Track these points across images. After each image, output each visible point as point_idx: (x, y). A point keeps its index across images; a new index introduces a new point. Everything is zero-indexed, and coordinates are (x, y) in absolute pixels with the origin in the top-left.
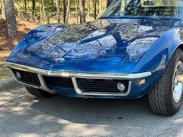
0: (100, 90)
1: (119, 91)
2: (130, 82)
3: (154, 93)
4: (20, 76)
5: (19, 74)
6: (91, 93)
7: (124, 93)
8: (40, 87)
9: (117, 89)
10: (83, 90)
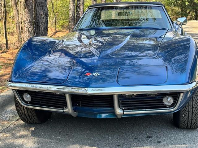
0: (144, 106)
3: (189, 105)
5: (29, 97)
6: (133, 111)
7: (171, 108)
8: (65, 110)
9: (163, 104)
10: (123, 108)
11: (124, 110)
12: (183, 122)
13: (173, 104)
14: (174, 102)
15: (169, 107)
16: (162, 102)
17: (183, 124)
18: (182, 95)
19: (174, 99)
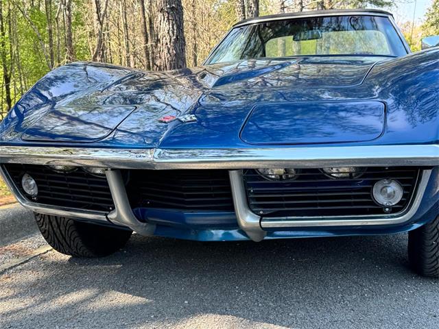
0: (319, 208)
1: (379, 210)
4: (36, 189)
6: (287, 220)
7: (395, 215)
8: (112, 216)
9: (374, 203)
10: (261, 212)
11: (262, 216)
12: (433, 260)
13: (401, 203)
14: (404, 196)
15: (391, 213)
16: (370, 196)
17: (433, 265)
18: (427, 174)
19: (405, 189)
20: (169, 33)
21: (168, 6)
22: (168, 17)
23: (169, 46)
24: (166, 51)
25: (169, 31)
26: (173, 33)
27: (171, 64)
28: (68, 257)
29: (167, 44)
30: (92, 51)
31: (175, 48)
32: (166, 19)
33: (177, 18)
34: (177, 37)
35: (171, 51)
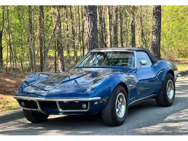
1: (83, 109)
2: (89, 103)
3: (105, 111)
5: (23, 103)
8: (38, 109)
10: (63, 109)
20: (89, 27)
21: (88, 13)
22: (88, 19)
23: (89, 34)
24: (87, 36)
25: (89, 26)
26: (91, 27)
27: (90, 43)
28: (31, 122)
29: (88, 32)
30: (54, 23)
31: (92, 35)
32: (87, 20)
33: (93, 19)
34: (93, 29)
35: (90, 36)
